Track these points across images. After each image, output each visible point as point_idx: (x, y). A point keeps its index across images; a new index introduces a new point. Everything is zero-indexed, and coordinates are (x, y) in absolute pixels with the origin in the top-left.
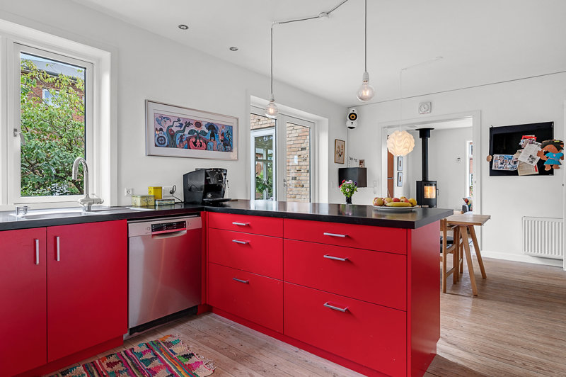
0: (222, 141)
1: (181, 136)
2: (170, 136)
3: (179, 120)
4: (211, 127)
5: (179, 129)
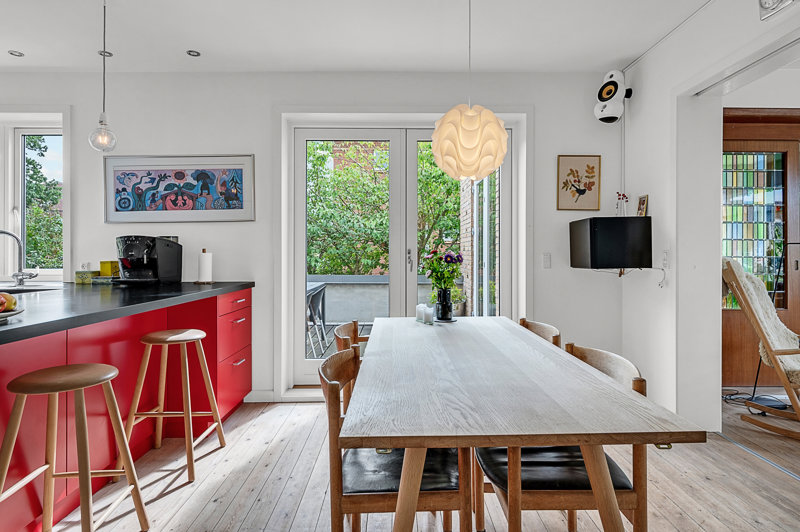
0: (221, 194)
1: (154, 195)
2: (136, 196)
3: (149, 174)
4: (203, 176)
5: (150, 185)
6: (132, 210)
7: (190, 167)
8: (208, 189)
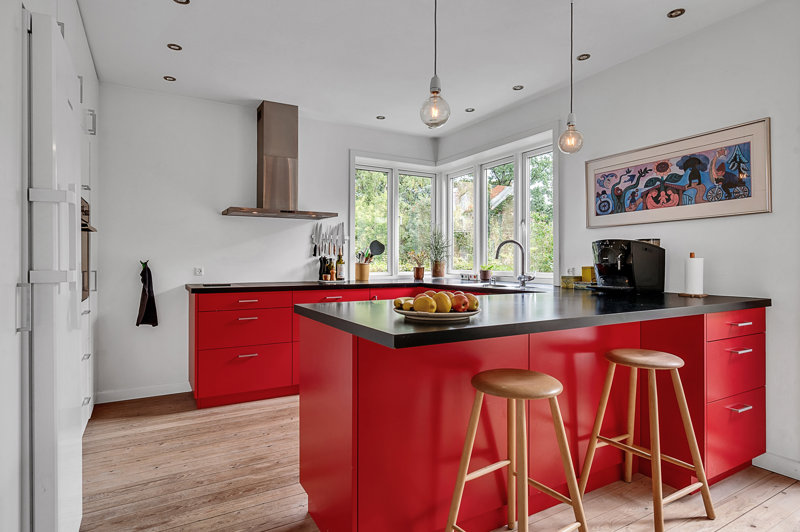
0: (718, 181)
1: (633, 194)
2: (615, 198)
3: (628, 172)
4: (694, 164)
5: (629, 184)
6: (612, 213)
7: (674, 154)
8: (698, 177)
